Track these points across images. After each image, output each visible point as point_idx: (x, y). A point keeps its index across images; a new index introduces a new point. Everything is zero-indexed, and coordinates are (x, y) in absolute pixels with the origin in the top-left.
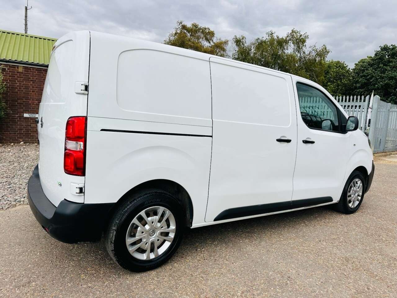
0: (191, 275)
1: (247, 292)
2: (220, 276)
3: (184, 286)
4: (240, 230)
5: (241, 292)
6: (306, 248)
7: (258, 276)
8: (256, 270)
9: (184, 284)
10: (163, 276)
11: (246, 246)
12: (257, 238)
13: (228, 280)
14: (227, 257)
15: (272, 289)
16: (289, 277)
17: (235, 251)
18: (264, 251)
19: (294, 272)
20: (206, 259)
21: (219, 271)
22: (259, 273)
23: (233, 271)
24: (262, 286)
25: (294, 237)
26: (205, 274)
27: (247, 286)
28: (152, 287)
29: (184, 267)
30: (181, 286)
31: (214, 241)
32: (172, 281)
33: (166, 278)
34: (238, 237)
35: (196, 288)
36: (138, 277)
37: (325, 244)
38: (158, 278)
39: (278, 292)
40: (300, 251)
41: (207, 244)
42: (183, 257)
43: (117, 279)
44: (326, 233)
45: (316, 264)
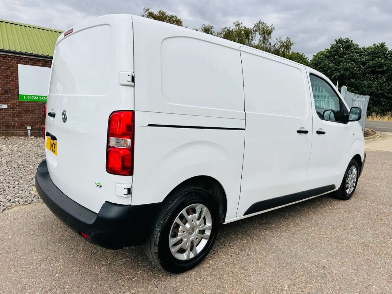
0: (231, 272)
1: (293, 285)
2: (260, 271)
3: (230, 284)
4: (256, 222)
5: (287, 286)
6: (325, 236)
7: (296, 269)
8: (291, 262)
9: (230, 282)
10: (205, 276)
11: (270, 238)
12: (276, 229)
13: (269, 275)
14: (258, 250)
15: (314, 280)
16: (324, 267)
17: (262, 244)
18: (288, 242)
19: (325, 261)
20: (239, 254)
21: (256, 265)
22: (295, 265)
23: (270, 264)
24: (304, 278)
25: (309, 226)
26: (245, 270)
27: (290, 279)
28: (199, 288)
29: (220, 264)
30: (227, 285)
31: (238, 235)
32: (216, 280)
33: (208, 277)
34: (258, 229)
35: (243, 286)
36: (180, 279)
37: (339, 230)
38: (201, 278)
39: (322, 283)
40: (321, 240)
41: (232, 238)
42: (215, 254)
43: (158, 282)
44: (335, 220)
45: (341, 251)
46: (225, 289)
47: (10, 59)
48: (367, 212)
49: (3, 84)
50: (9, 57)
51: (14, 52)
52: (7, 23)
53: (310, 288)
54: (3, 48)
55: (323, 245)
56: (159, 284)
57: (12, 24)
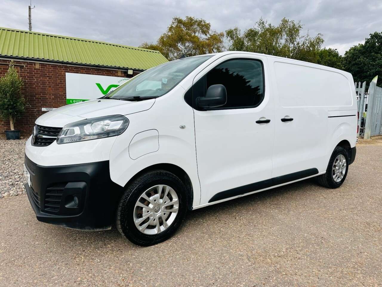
0: (238, 237)
1: (290, 249)
2: (263, 238)
3: (236, 245)
4: (268, 203)
5: (285, 249)
6: (330, 216)
7: (296, 237)
8: (292, 233)
9: (235, 244)
10: (216, 238)
11: (278, 215)
12: (285, 209)
13: (271, 240)
14: (264, 223)
15: (311, 246)
16: (322, 238)
17: (269, 219)
18: (294, 219)
19: (325, 233)
20: (247, 225)
21: (261, 234)
22: (296, 235)
23: (273, 233)
24: (302, 244)
25: (317, 207)
26: (250, 236)
27: (289, 245)
28: (210, 246)
29: (230, 231)
30: (233, 245)
31: (248, 212)
32: (224, 241)
33: (218, 239)
34: (268, 208)
35: (246, 246)
36: (194, 239)
37: (345, 212)
38: (212, 239)
39: (317, 249)
40: (325, 218)
41: (243, 214)
42: (226, 224)
43: (177, 240)
44: (344, 204)
45: (342, 227)
46: (231, 248)
47: (59, 68)
48: (379, 198)
49: (53, 90)
50: (58, 67)
51: (62, 63)
52: (56, 37)
53: (306, 251)
54: (53, 59)
55: (326, 222)
56: (177, 242)
57: (60, 38)
